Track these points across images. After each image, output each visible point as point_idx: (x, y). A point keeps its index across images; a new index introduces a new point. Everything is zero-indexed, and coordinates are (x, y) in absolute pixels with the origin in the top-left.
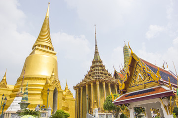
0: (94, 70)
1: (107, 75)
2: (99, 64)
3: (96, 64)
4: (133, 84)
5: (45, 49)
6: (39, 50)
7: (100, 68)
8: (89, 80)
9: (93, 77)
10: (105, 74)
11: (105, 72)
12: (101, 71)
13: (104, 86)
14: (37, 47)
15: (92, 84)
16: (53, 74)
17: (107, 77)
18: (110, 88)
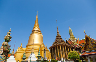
0: (58, 40)
1: (64, 42)
2: (60, 37)
3: (58, 37)
4: (88, 48)
5: (37, 32)
6: (35, 32)
7: (60, 39)
8: (56, 45)
9: (57, 43)
10: (63, 42)
11: (63, 41)
12: (61, 40)
13: (63, 47)
14: (34, 31)
15: (57, 47)
16: (43, 43)
17: (64, 43)
18: (65, 48)
